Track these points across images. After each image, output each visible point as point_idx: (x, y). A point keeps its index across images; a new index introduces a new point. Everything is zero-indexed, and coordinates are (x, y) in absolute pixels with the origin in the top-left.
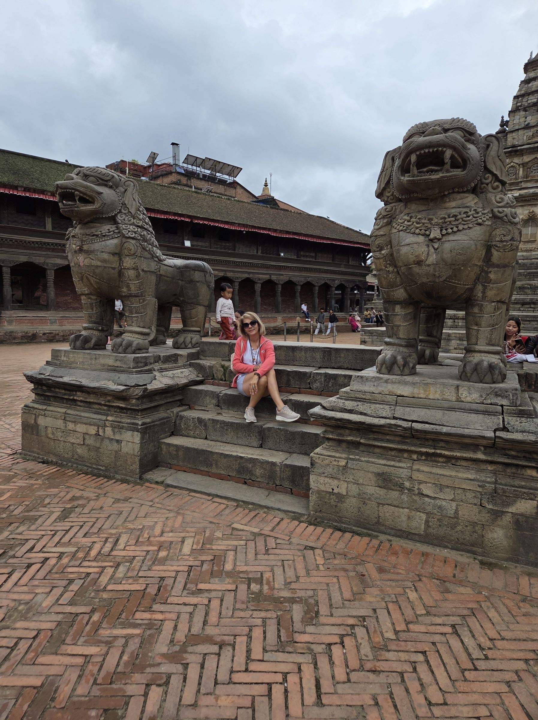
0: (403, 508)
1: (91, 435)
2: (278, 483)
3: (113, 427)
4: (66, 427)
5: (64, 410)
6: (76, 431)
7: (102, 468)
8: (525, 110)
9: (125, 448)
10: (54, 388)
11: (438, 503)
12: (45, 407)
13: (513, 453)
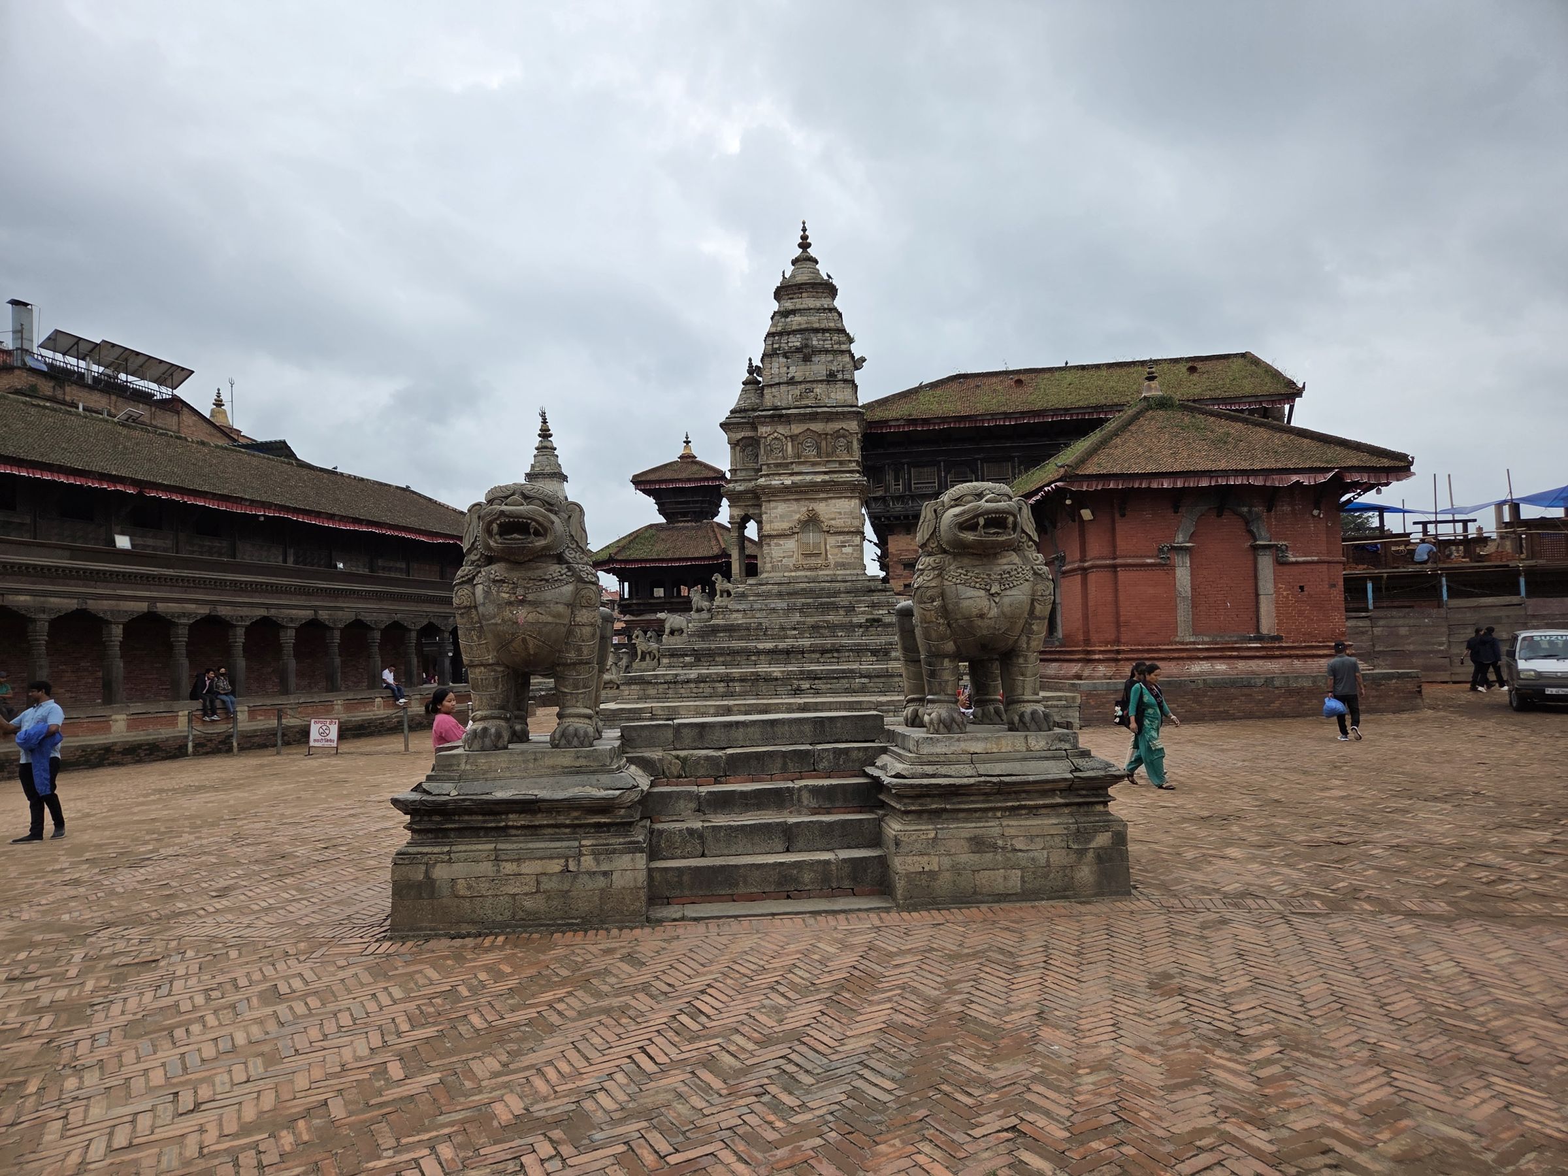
0: (998, 869)
1: (552, 875)
2: (834, 885)
3: (595, 854)
4: (498, 871)
5: (492, 846)
6: (520, 875)
7: (574, 921)
8: (785, 356)
9: (618, 881)
10: (459, 815)
11: (1031, 854)
12: (446, 849)
13: (1084, 792)
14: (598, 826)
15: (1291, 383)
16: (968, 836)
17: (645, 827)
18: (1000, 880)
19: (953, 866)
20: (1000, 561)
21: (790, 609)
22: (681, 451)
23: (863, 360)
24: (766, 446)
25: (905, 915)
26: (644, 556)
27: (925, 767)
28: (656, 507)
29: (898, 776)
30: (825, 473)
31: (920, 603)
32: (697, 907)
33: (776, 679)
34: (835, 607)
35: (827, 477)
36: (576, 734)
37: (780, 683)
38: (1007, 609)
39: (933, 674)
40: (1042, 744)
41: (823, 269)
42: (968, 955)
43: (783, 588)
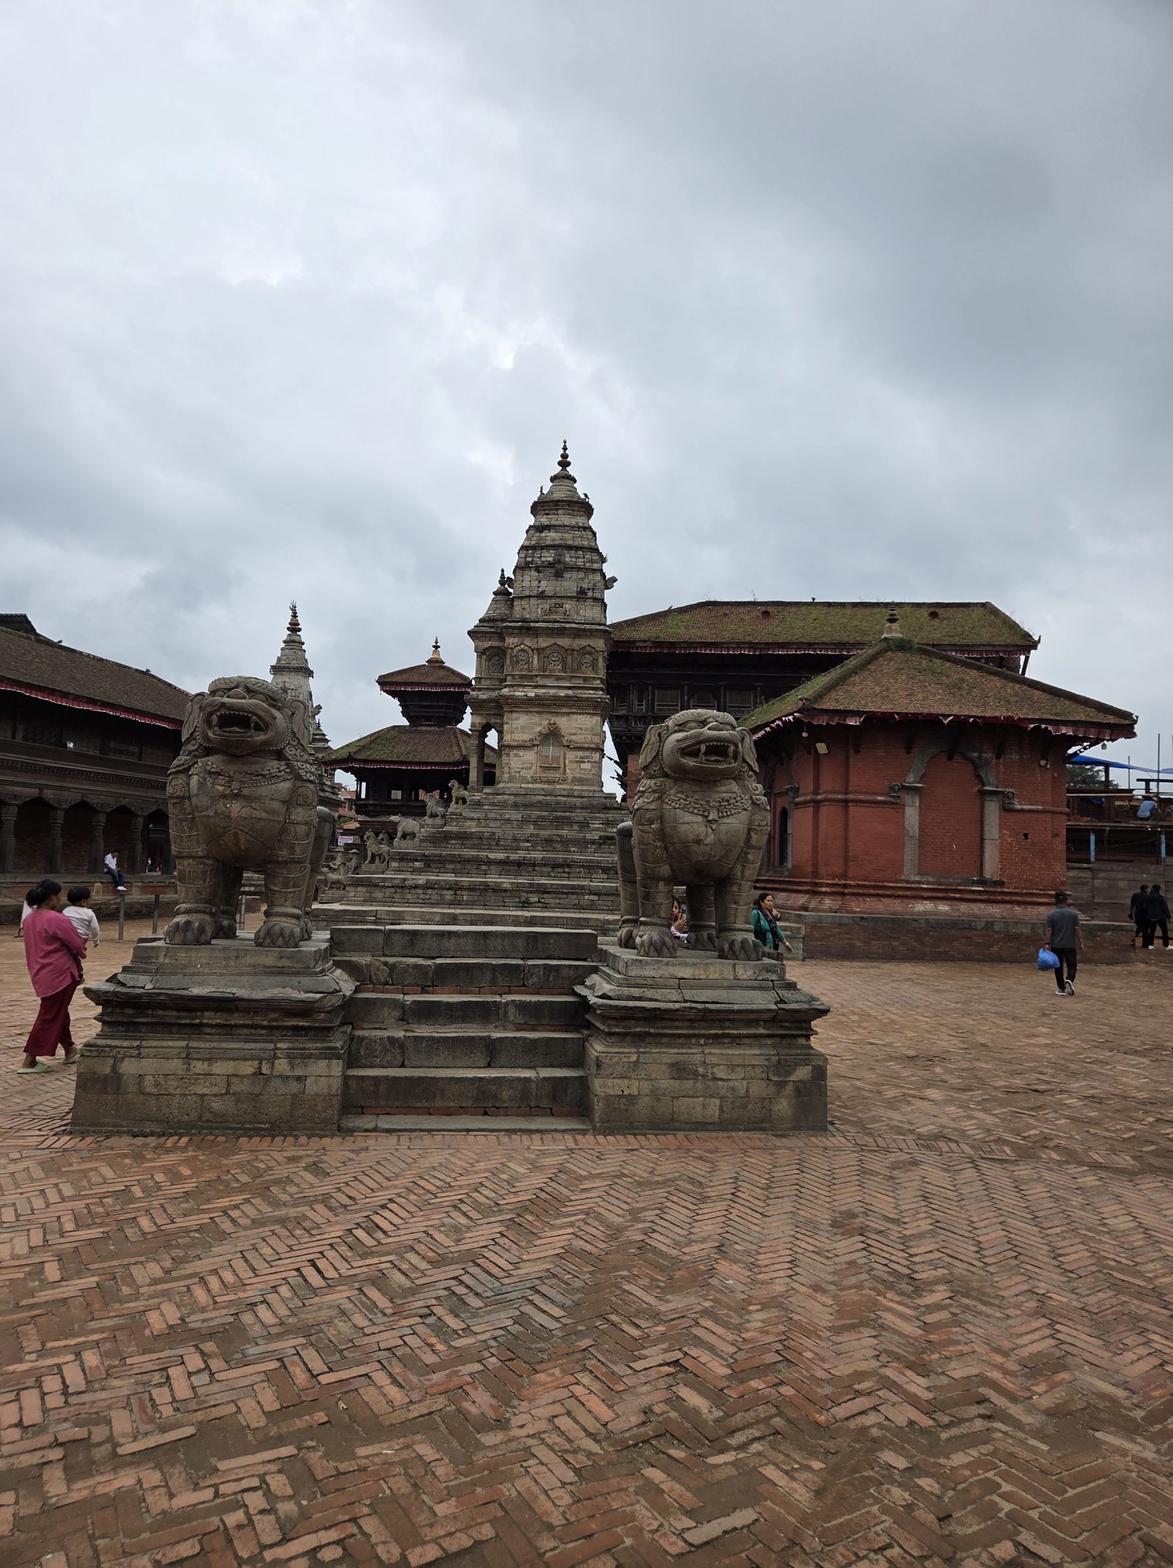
0: (698, 1097)
1: (244, 1076)
2: (533, 1104)
3: (290, 1058)
4: (188, 1069)
5: (184, 1043)
6: (211, 1075)
7: (262, 1126)
8: (538, 570)
9: (312, 1087)
10: (153, 1009)
11: (731, 1084)
12: (136, 1043)
13: (787, 1024)
14: (296, 1029)
15: (1027, 636)
16: (669, 1061)
17: (345, 1033)
18: (699, 1108)
19: (652, 1091)
20: (719, 789)
21: (524, 821)
22: (429, 656)
23: (614, 580)
24: (512, 657)
25: (601, 1138)
26: (384, 757)
27: (632, 990)
28: (400, 709)
29: (604, 996)
30: (569, 688)
31: (639, 824)
32: (392, 1118)
33: (505, 891)
34: (569, 822)
35: (570, 692)
36: (281, 934)
37: (508, 894)
38: (723, 837)
39: (647, 896)
40: (750, 973)
41: (581, 489)
42: (658, 1183)
43: (519, 799)
